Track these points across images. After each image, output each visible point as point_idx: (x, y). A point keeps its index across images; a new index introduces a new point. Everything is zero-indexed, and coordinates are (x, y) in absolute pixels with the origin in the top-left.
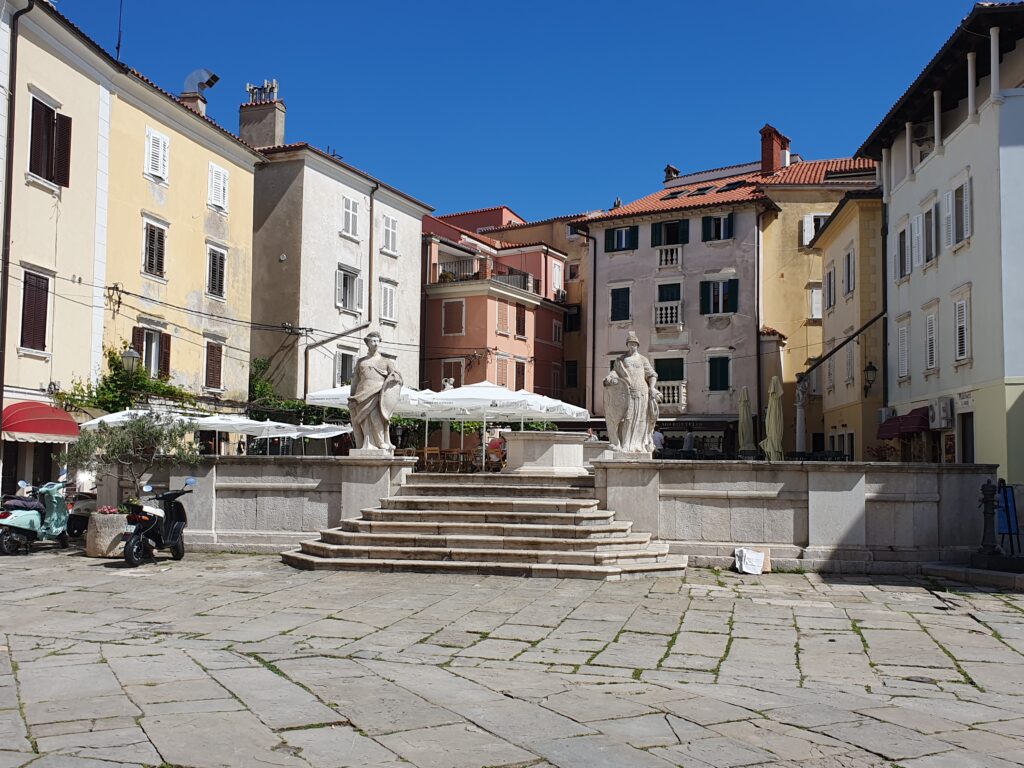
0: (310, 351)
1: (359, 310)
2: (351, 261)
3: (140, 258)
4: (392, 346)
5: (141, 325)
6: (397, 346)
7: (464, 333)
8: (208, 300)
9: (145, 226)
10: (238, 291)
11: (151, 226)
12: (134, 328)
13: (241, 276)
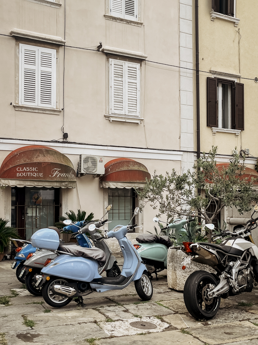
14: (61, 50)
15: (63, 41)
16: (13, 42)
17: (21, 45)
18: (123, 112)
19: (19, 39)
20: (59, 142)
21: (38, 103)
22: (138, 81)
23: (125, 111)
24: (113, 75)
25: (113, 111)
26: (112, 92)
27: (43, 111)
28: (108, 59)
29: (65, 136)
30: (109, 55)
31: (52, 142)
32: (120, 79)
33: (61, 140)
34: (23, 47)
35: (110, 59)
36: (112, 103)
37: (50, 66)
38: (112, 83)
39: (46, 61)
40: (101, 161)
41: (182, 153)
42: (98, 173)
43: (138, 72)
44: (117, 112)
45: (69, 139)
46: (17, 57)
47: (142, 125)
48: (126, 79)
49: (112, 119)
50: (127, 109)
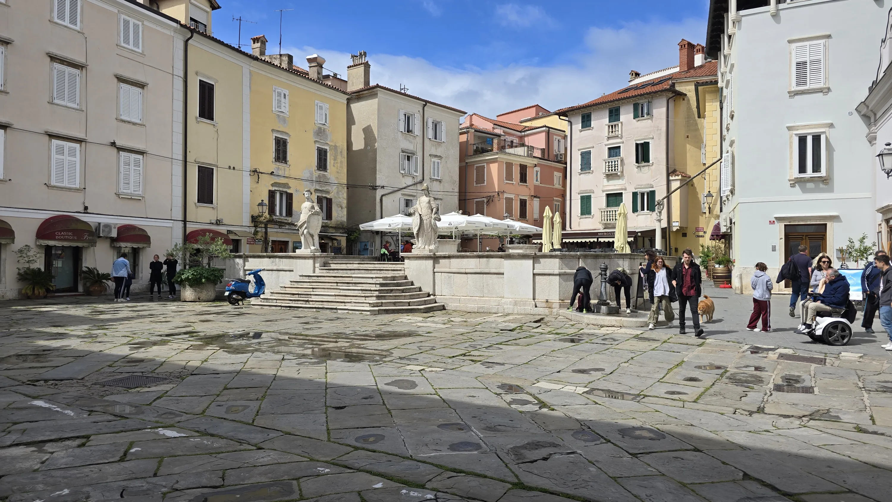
0: (384, 198)
1: (415, 174)
2: (409, 146)
3: (272, 154)
4: (439, 193)
5: (273, 189)
6: (443, 193)
7: (485, 184)
8: (317, 173)
9: (274, 138)
10: (337, 168)
11: (278, 137)
12: (270, 191)
13: (339, 161)
14: (83, 144)
15: (85, 138)
16: (47, 138)
17: (53, 140)
18: (129, 191)
19: (52, 136)
20: (81, 213)
21: (66, 184)
22: (141, 169)
23: (131, 190)
24: (122, 164)
25: (122, 190)
26: (122, 176)
27: (70, 189)
28: (118, 152)
29: (86, 208)
30: (120, 149)
31: (77, 212)
32: (128, 167)
33: (83, 211)
34: (55, 142)
35: (121, 152)
36: (122, 185)
37: (75, 156)
38: (122, 169)
39: (72, 153)
40: (115, 228)
41: (173, 221)
42: (112, 236)
43: (141, 161)
44: (125, 191)
45: (89, 211)
46: (50, 149)
47: (143, 200)
48: (132, 167)
49: (121, 196)
50: (132, 190)
